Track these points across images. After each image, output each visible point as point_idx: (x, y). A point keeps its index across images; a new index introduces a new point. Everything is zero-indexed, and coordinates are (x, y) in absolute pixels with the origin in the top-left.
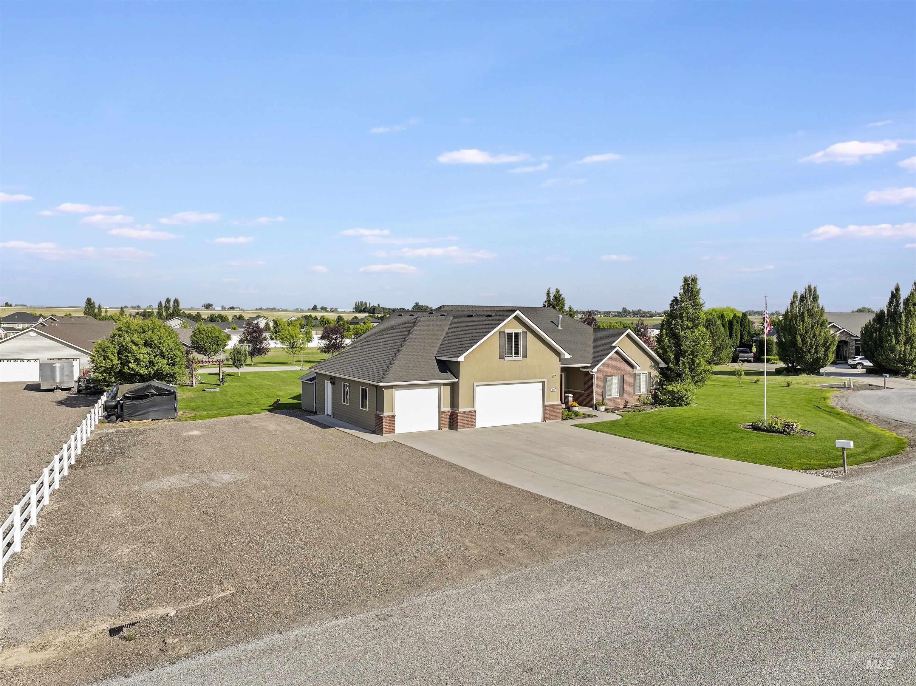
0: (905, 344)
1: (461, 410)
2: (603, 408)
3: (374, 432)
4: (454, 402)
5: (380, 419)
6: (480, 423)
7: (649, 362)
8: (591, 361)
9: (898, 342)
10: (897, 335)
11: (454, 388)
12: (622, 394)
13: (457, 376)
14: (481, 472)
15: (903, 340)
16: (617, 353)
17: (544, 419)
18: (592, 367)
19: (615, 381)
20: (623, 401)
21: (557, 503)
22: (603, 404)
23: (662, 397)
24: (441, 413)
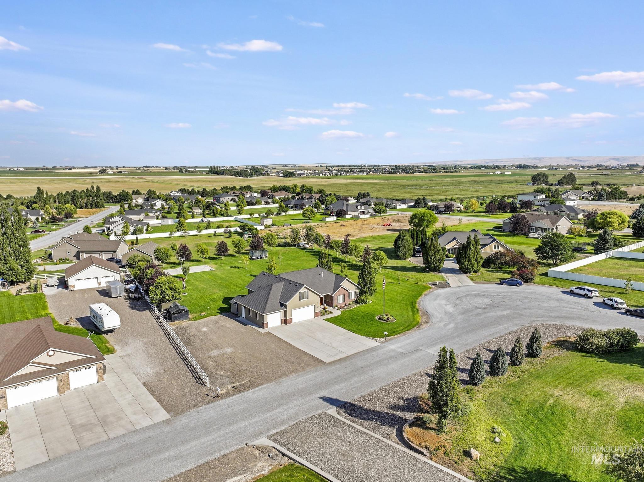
0: (468, 261)
1: (288, 318)
2: (336, 308)
3: (261, 328)
4: (286, 316)
5: (263, 324)
6: (294, 321)
7: (355, 287)
8: (332, 291)
9: (465, 261)
10: (466, 257)
11: (285, 312)
12: (344, 301)
13: (286, 308)
14: (293, 344)
15: (467, 259)
16: (342, 287)
17: (315, 317)
18: (332, 294)
19: (341, 297)
20: (345, 303)
21: (311, 355)
22: (336, 306)
23: (358, 301)
24: (281, 320)
